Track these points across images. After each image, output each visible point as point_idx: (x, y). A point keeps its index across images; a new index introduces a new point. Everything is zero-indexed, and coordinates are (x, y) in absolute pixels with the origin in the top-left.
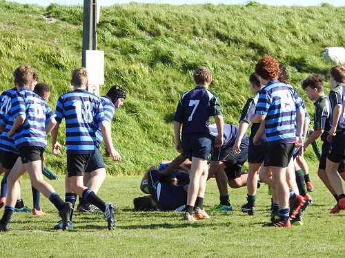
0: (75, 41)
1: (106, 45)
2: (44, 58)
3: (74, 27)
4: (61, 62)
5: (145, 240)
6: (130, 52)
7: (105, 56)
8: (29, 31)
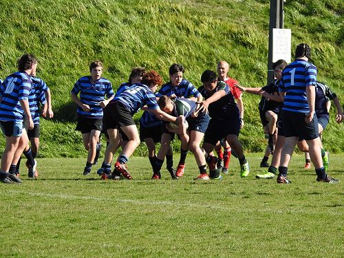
0: (263, 19)
1: (293, 24)
2: (232, 36)
3: (262, 5)
4: (249, 40)
5: (322, 216)
6: (318, 31)
7: (292, 34)
8: (217, 9)
